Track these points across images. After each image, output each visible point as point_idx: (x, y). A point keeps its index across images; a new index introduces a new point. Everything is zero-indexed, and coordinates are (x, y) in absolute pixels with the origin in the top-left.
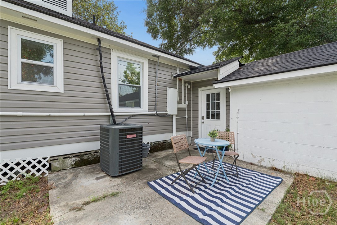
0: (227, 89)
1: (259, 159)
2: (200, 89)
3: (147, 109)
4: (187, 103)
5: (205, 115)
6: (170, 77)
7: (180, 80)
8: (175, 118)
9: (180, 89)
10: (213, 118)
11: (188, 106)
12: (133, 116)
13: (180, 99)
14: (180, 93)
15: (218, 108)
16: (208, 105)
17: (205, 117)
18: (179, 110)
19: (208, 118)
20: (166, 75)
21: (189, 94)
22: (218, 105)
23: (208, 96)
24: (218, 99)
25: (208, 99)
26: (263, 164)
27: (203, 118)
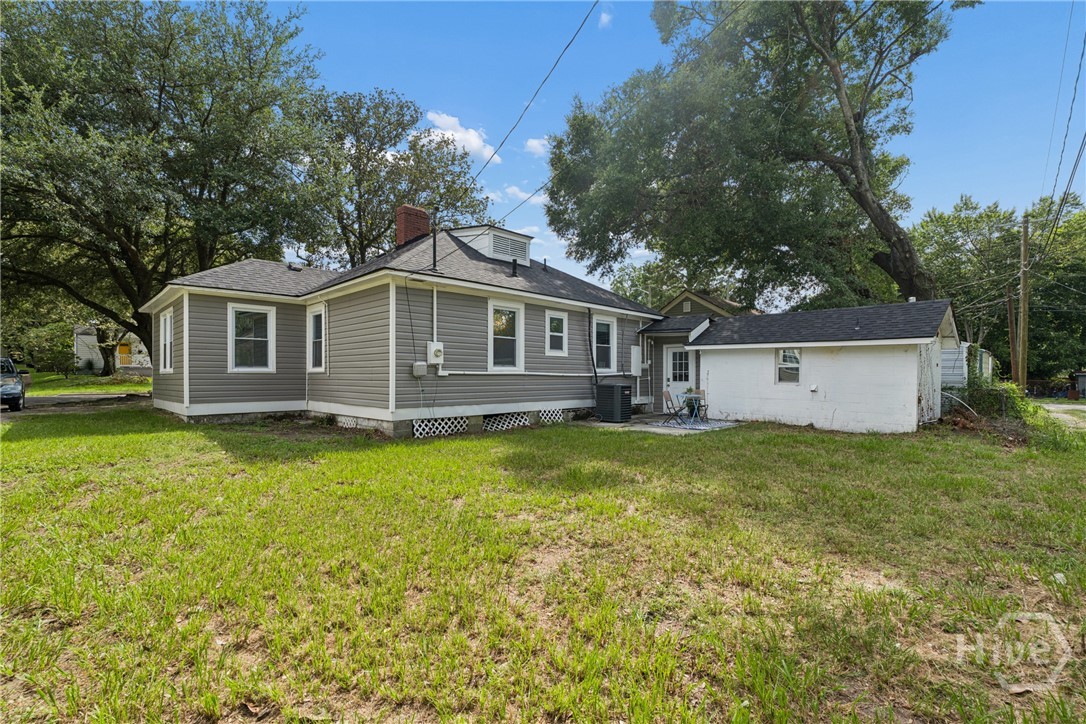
0: (697, 352)
1: (725, 415)
2: (665, 347)
3: (615, 370)
4: (649, 362)
5: (671, 376)
6: (633, 334)
7: (643, 336)
8: (638, 380)
9: (643, 346)
10: (681, 380)
11: (651, 366)
12: (606, 377)
13: (643, 358)
14: (643, 350)
15: (687, 368)
16: (674, 365)
17: (671, 380)
18: (643, 370)
19: (675, 379)
20: (631, 332)
21: (651, 351)
22: (687, 365)
23: (675, 354)
24: (687, 359)
25: (674, 359)
26: (729, 418)
27: (668, 380)
